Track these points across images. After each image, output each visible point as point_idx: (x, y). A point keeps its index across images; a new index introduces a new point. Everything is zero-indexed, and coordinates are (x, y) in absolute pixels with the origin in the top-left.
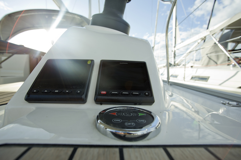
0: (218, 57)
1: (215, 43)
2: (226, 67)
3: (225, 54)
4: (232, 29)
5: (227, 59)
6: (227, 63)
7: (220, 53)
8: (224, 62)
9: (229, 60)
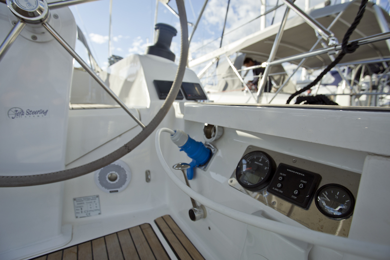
0: (233, 82)
1: (230, 67)
2: (240, 92)
3: (239, 80)
4: (244, 53)
5: (241, 84)
6: (242, 88)
7: (235, 78)
8: (238, 86)
9: (243, 86)
